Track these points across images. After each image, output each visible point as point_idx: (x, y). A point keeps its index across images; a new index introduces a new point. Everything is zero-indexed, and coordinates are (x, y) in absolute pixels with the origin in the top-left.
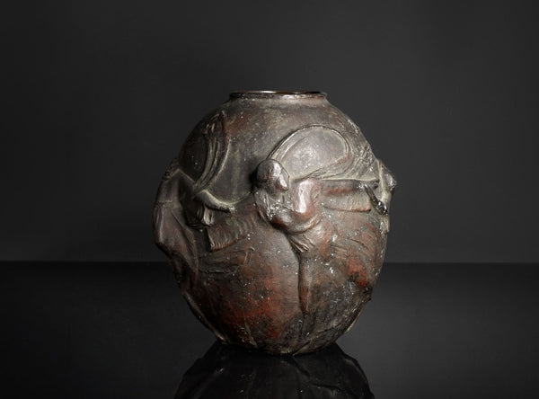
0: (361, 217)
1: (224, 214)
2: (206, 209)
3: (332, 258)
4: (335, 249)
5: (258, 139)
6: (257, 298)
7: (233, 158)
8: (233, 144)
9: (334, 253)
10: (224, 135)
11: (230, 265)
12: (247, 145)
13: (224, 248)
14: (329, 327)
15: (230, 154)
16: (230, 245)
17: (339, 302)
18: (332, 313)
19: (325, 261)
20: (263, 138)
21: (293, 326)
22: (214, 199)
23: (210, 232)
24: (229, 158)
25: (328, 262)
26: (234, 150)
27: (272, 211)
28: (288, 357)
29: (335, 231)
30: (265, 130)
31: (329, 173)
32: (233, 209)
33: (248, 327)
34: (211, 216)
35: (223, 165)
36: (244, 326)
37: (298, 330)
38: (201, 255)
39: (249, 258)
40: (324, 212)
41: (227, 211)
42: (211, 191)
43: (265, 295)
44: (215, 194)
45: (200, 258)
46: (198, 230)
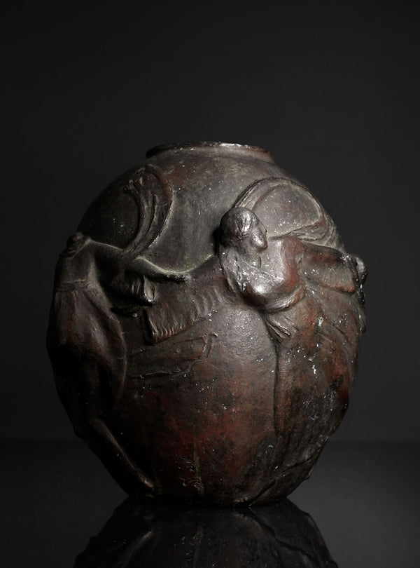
0: (344, 299)
1: (175, 285)
2: (146, 280)
3: (318, 350)
4: (321, 338)
5: (213, 188)
6: (216, 409)
7: (182, 212)
8: (179, 196)
9: (320, 343)
10: (163, 186)
11: (182, 361)
12: (199, 196)
13: (174, 336)
14: (301, 460)
15: (175, 208)
16: (182, 332)
17: (317, 420)
18: (307, 437)
19: (309, 354)
20: (220, 187)
21: (260, 455)
22: (157, 267)
23: (151, 314)
24: (175, 212)
25: (312, 356)
26: (181, 202)
27: (245, 277)
28: (243, 507)
29: (321, 312)
30: (222, 179)
31: (307, 236)
32: (189, 277)
33: (197, 459)
34: (153, 290)
35: (168, 221)
36: (192, 459)
37: (264, 461)
38: (134, 352)
39: (209, 348)
40: (308, 286)
41: (180, 281)
42: (150, 257)
43: (229, 405)
44: (158, 260)
45: (130, 357)
46: (130, 315)
